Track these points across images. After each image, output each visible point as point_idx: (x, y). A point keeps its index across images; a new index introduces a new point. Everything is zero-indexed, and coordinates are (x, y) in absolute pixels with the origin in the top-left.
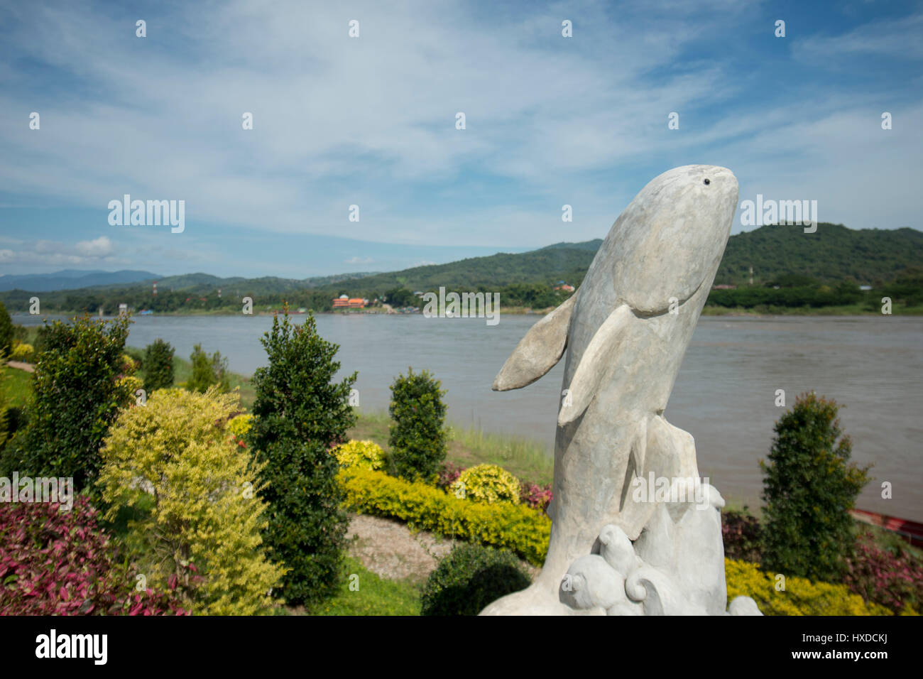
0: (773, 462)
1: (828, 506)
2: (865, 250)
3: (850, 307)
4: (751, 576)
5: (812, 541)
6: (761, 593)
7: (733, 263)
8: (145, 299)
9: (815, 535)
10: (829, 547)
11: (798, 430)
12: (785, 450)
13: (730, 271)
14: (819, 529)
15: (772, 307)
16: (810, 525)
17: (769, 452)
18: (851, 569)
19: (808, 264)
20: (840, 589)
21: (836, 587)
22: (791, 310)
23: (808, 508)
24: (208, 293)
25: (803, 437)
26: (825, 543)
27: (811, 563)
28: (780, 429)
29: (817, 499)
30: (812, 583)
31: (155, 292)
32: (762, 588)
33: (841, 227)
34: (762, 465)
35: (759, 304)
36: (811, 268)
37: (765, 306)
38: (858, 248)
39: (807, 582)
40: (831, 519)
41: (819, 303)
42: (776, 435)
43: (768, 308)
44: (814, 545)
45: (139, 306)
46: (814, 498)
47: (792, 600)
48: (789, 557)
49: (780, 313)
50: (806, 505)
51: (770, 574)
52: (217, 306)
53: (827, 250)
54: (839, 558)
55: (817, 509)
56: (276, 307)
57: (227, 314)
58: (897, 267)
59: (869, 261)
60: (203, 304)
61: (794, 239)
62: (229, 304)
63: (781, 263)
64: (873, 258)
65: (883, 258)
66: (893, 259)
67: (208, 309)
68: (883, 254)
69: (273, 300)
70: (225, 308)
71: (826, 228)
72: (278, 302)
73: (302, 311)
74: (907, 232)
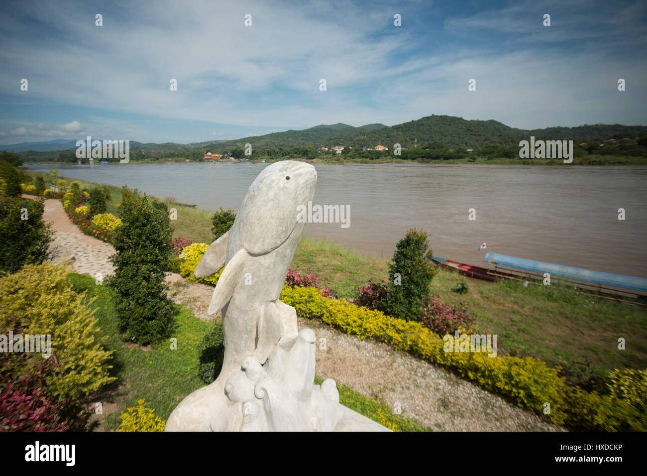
0: (395, 263)
1: (417, 285)
2: (472, 131)
3: (462, 160)
4: (379, 318)
5: (409, 301)
6: (382, 326)
7: (407, 137)
9: (411, 298)
10: (417, 303)
11: (406, 248)
12: (400, 258)
13: (405, 141)
14: (413, 295)
15: (425, 159)
16: (408, 294)
17: (392, 258)
18: (426, 313)
19: (443, 137)
20: (419, 325)
21: (417, 324)
22: (434, 161)
23: (408, 286)
24: (137, 151)
25: (408, 252)
26: (415, 302)
27: (408, 311)
28: (399, 247)
29: (413, 282)
30: (407, 321)
32: (383, 324)
33: (461, 119)
34: (388, 264)
35: (418, 157)
36: (445, 139)
37: (422, 159)
38: (468, 130)
39: (404, 321)
40: (418, 291)
41: (447, 158)
42: (397, 249)
44: (410, 302)
46: (411, 281)
47: (396, 330)
48: (398, 308)
49: (428, 163)
50: (408, 284)
51: (388, 317)
52: (142, 158)
53: (454, 131)
54: (421, 308)
55: (412, 286)
56: (174, 159)
57: (148, 163)
58: (486, 140)
59: (473, 137)
60: (135, 158)
61: (438, 125)
62: (148, 157)
63: (431, 137)
64: (475, 135)
65: (480, 135)
66: (484, 135)
67: (138, 160)
68: (480, 133)
69: (171, 155)
70: (146, 160)
71: (454, 119)
72: (175, 157)
73: (188, 161)
74: (492, 122)
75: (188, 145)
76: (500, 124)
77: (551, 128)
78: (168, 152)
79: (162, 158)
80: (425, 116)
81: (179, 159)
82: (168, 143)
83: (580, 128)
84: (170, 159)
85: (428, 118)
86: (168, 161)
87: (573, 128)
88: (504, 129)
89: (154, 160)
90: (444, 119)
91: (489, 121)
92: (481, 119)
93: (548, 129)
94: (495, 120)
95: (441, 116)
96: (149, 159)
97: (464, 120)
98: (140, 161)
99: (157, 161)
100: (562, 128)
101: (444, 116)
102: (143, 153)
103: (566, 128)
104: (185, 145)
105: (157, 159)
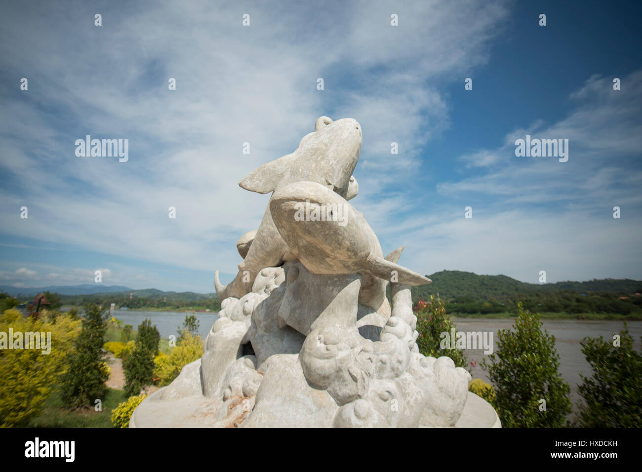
2: (487, 285)
3: (502, 314)
7: (425, 291)
8: (125, 301)
15: (460, 314)
19: (460, 291)
22: (470, 315)
24: (158, 299)
31: (131, 297)
33: (473, 274)
35: (453, 311)
36: (463, 294)
37: (456, 313)
38: (483, 284)
41: (485, 312)
43: (458, 314)
45: (121, 305)
49: (465, 317)
52: (162, 306)
53: (469, 285)
56: (194, 308)
57: (168, 311)
58: (503, 294)
59: (490, 291)
60: (156, 305)
61: (452, 279)
62: (170, 305)
63: (448, 291)
64: (490, 289)
65: (496, 289)
66: (501, 290)
67: (158, 307)
68: (496, 287)
69: (193, 304)
70: (167, 308)
71: (466, 274)
72: (196, 305)
73: (208, 310)
74: (502, 277)
75: (206, 295)
76: (510, 278)
77: (561, 283)
78: (189, 301)
79: (183, 306)
80: (438, 271)
81: (200, 308)
82: (188, 292)
83: (590, 282)
84: (191, 308)
85: (440, 273)
86: (188, 310)
87: (584, 283)
88: (517, 284)
89: (174, 309)
90: (456, 274)
91: (499, 276)
92: (490, 274)
93: (558, 283)
94: (504, 274)
95: (453, 272)
96: (170, 307)
97: (476, 275)
98: (160, 309)
99: (177, 310)
100: (572, 282)
101: (456, 271)
102: (165, 301)
103: (576, 283)
104: (204, 295)
105: (178, 307)
